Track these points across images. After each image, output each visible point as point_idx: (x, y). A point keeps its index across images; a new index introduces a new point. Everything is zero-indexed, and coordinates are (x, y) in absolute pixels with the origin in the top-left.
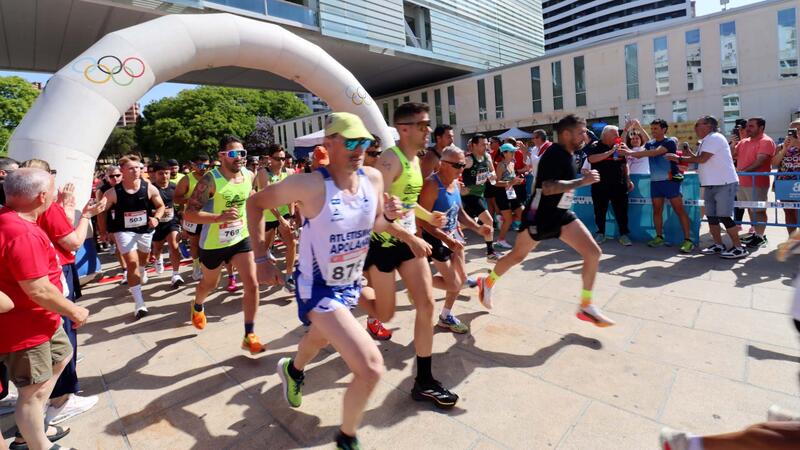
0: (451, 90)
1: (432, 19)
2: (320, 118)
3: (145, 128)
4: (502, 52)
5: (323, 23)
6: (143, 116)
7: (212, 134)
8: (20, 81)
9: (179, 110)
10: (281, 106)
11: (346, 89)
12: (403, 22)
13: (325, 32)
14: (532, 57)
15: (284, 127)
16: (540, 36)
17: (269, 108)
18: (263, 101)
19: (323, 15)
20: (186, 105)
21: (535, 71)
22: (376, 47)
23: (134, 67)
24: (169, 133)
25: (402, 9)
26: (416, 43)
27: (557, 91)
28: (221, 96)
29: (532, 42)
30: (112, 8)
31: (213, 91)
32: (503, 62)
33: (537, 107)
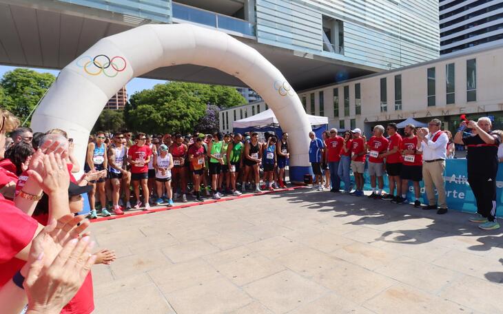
0: (358, 87)
1: (345, 29)
2: (253, 107)
3: (130, 111)
4: (402, 56)
5: (259, 34)
6: (129, 103)
7: (176, 117)
8: (51, 76)
9: (154, 99)
10: (224, 97)
11: (275, 82)
12: (321, 32)
13: (260, 41)
14: (429, 60)
15: (227, 113)
16: (436, 43)
17: (216, 99)
18: (213, 93)
19: (259, 27)
20: (158, 95)
21: (431, 72)
22: (299, 52)
23: (118, 63)
24: (146, 115)
25: (321, 21)
26: (331, 48)
27: (450, 88)
28: (183, 89)
29: (429, 48)
30: (110, 24)
31: (178, 85)
32: (402, 64)
33: (431, 102)
